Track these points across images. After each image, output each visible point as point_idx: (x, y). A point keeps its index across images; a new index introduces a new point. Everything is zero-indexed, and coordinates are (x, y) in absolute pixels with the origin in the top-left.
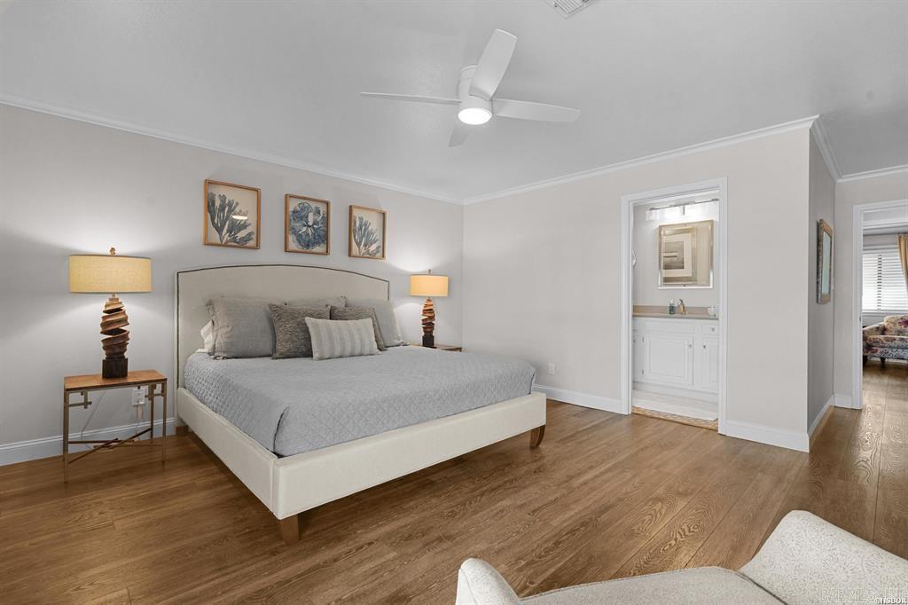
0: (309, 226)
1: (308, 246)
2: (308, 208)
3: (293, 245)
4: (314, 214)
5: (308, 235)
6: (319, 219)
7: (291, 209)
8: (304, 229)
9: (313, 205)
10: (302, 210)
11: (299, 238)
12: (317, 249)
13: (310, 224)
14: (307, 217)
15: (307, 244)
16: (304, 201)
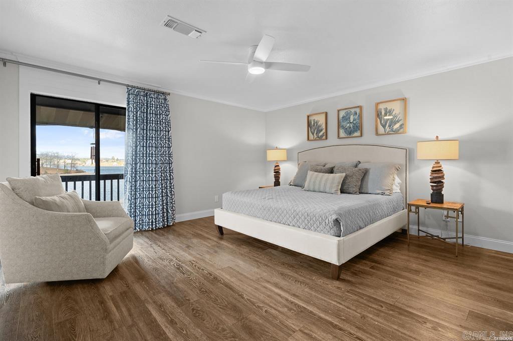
0: (351, 123)
1: (350, 134)
2: (350, 113)
3: (342, 134)
4: (354, 116)
5: (350, 127)
6: (356, 117)
7: (341, 116)
8: (348, 125)
9: (353, 110)
10: (347, 115)
11: (346, 130)
12: (356, 134)
13: (351, 121)
14: (350, 118)
15: (350, 133)
16: (347, 110)
